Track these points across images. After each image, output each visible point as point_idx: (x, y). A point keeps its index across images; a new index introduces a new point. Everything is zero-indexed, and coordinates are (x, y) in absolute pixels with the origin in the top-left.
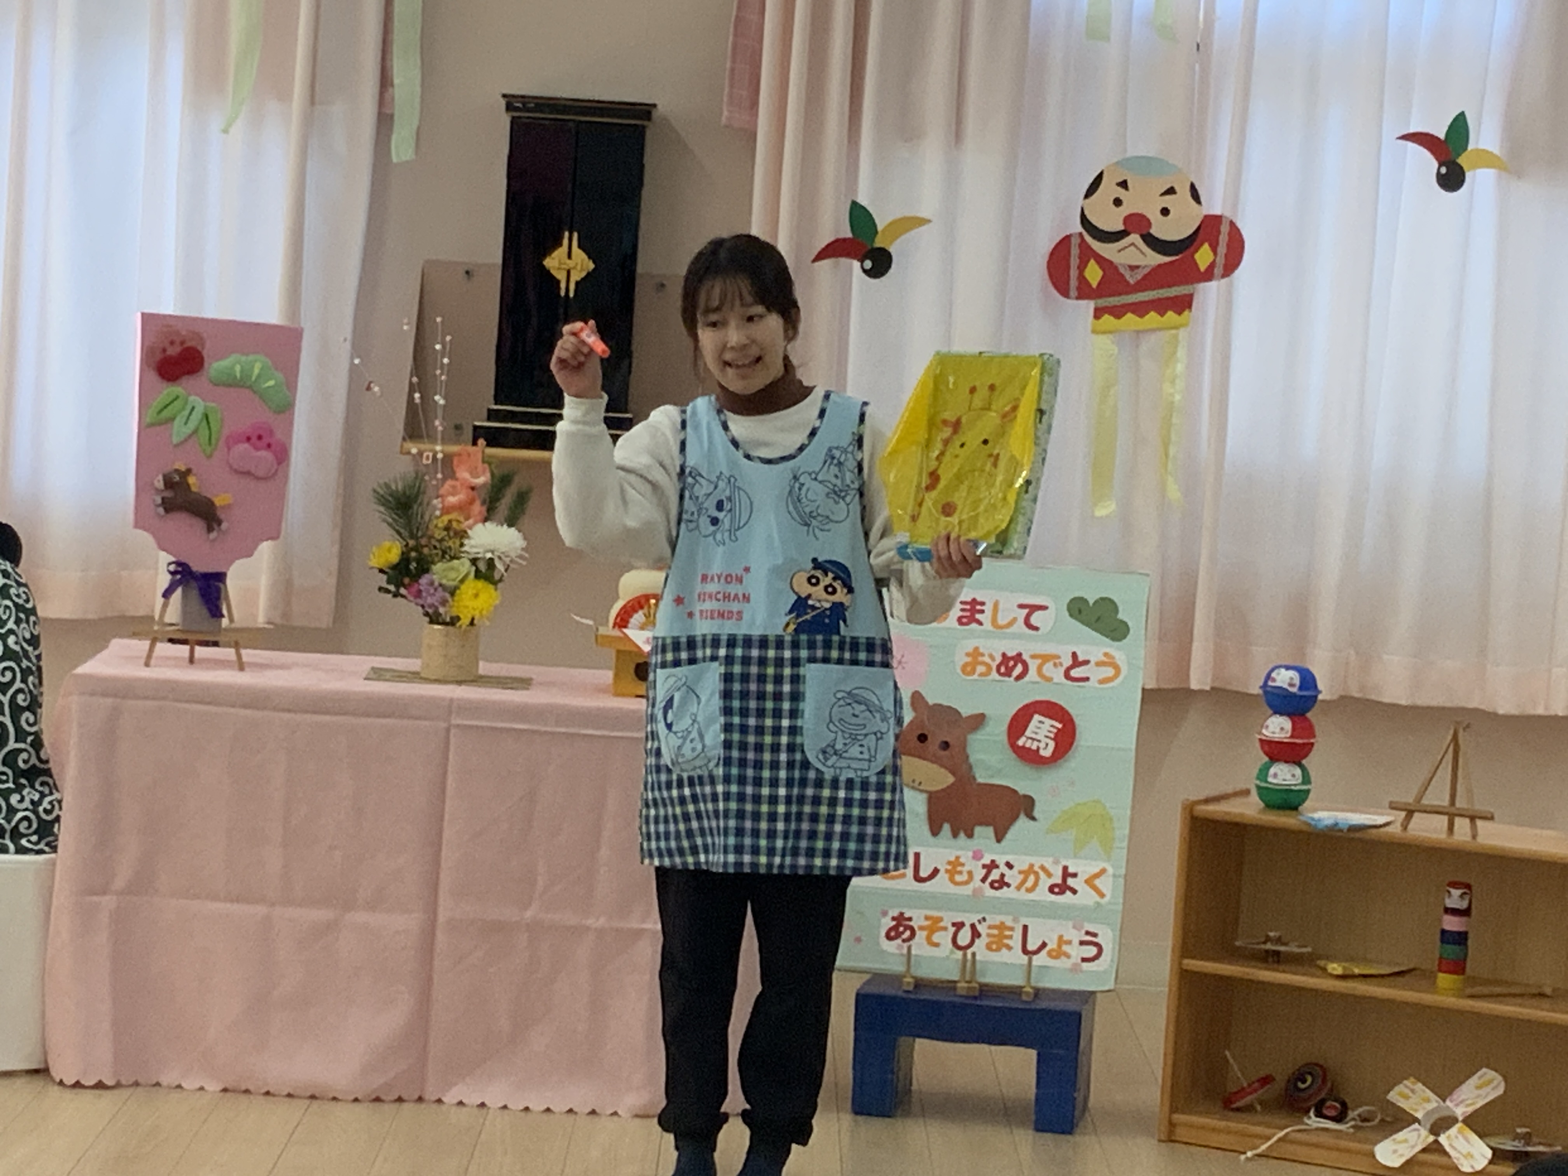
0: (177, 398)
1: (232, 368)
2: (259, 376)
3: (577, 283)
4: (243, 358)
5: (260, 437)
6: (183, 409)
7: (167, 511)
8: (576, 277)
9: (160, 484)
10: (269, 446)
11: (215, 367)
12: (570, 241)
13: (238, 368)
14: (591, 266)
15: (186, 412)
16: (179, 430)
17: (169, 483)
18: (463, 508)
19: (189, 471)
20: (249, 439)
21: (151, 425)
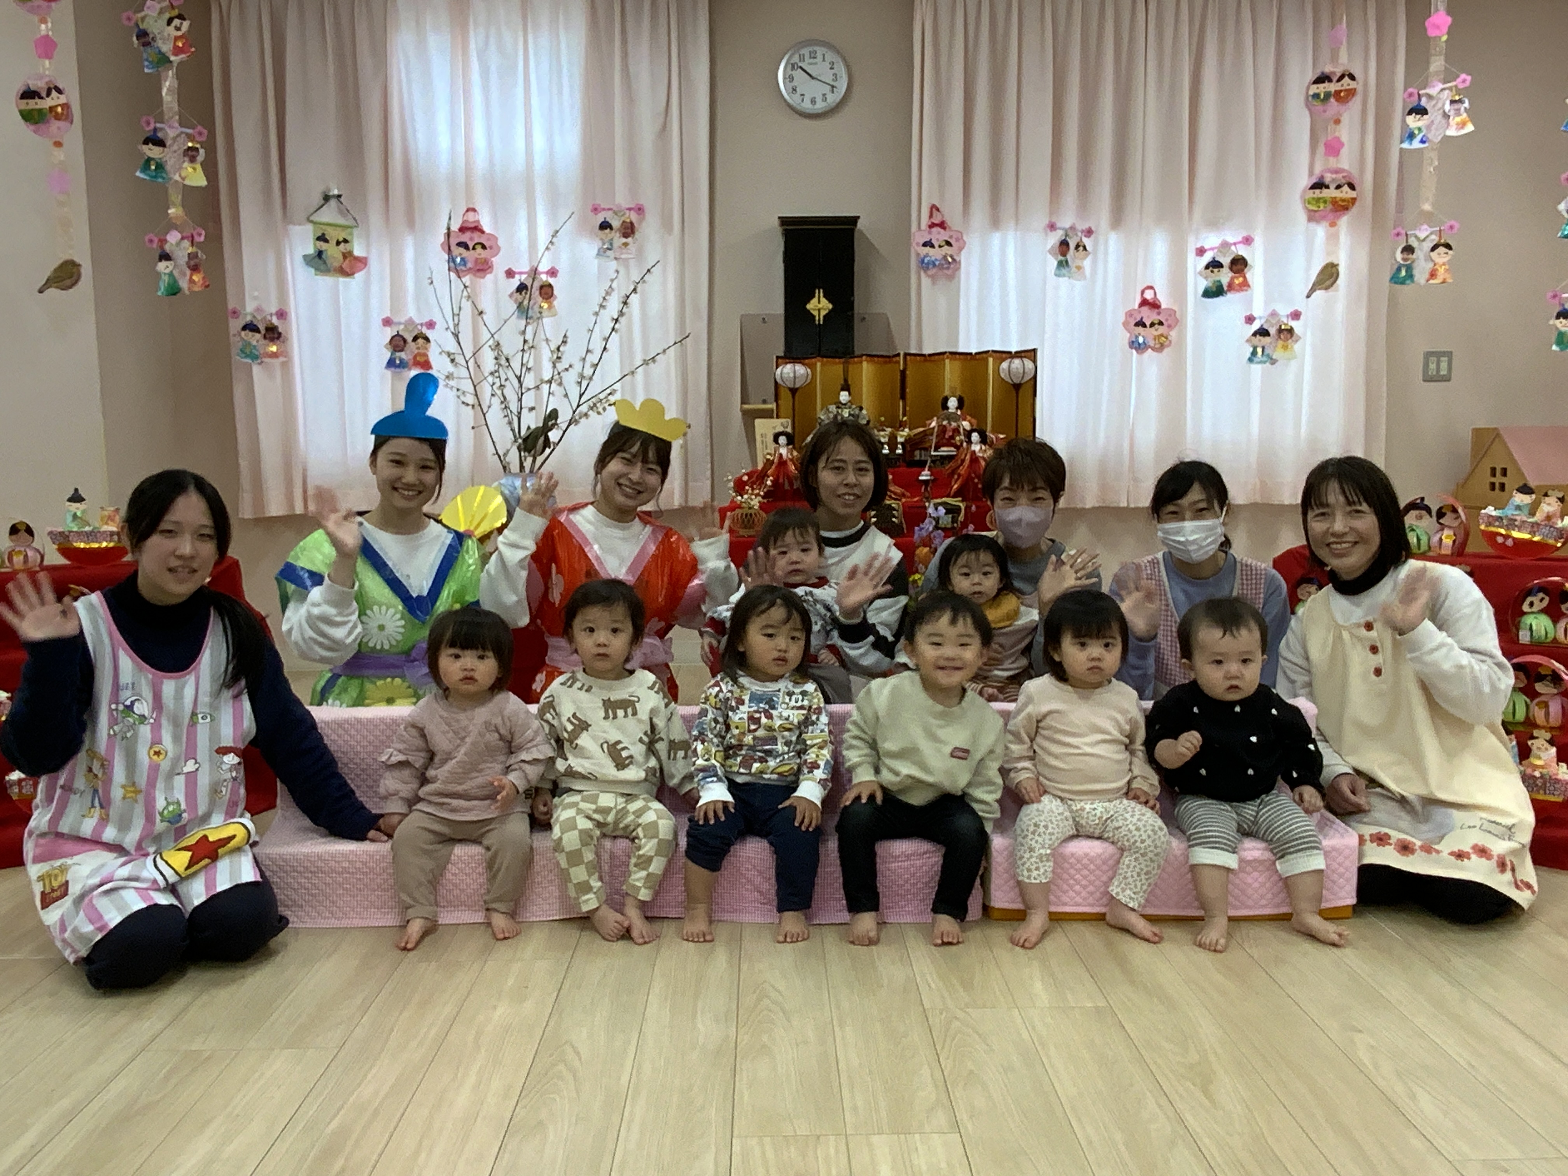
3: (825, 317)
8: (823, 313)
12: (819, 293)
14: (830, 306)
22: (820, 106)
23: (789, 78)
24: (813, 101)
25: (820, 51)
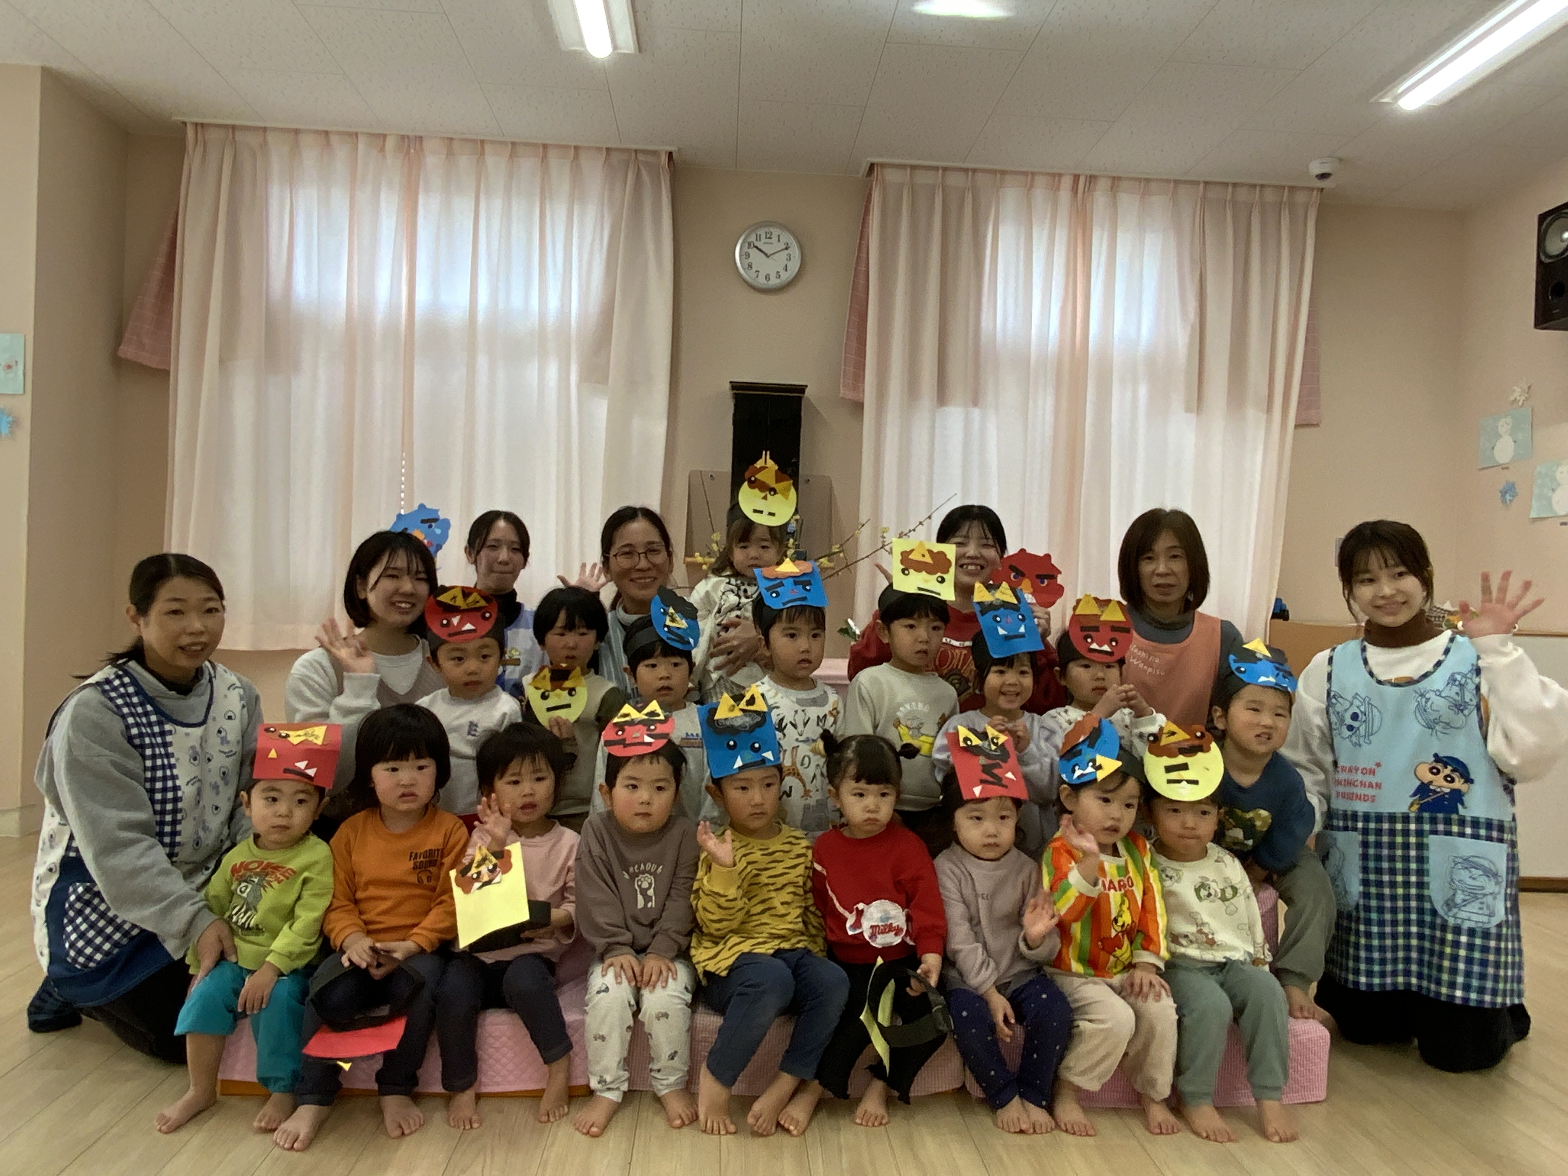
12: (766, 454)
22: (774, 282)
23: (745, 255)
24: (767, 277)
25: (776, 232)
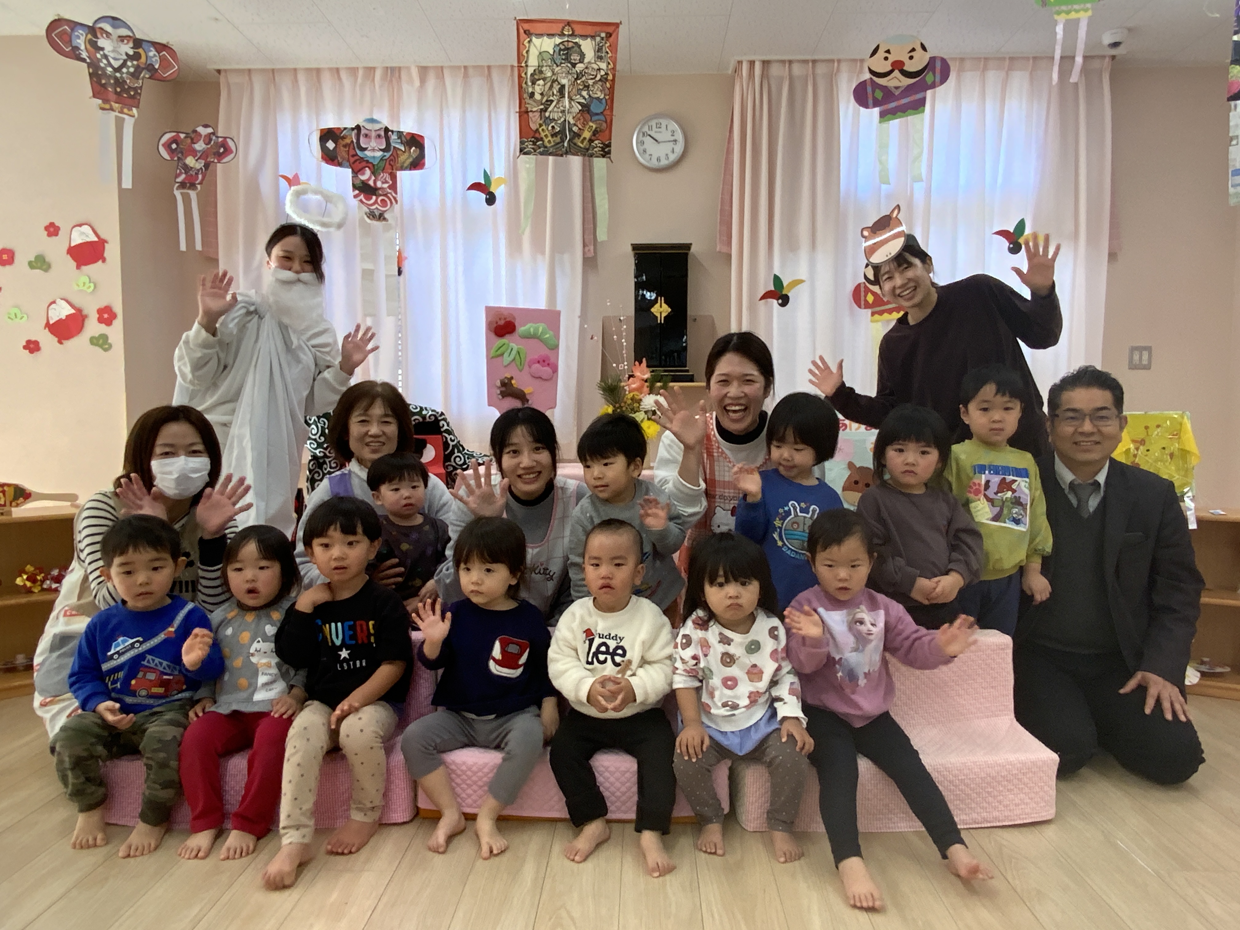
0: (504, 344)
1: (530, 328)
2: (542, 332)
3: (665, 318)
4: (534, 325)
5: (544, 361)
6: (507, 349)
7: (503, 397)
8: (664, 315)
9: (498, 383)
10: (548, 364)
11: (521, 329)
12: (661, 300)
13: (532, 330)
14: (669, 310)
15: (509, 351)
16: (507, 359)
17: (503, 384)
18: (639, 389)
19: (512, 378)
20: (539, 362)
21: (492, 357)
22: (664, 162)
23: (641, 143)
24: (658, 159)
25: (664, 122)
